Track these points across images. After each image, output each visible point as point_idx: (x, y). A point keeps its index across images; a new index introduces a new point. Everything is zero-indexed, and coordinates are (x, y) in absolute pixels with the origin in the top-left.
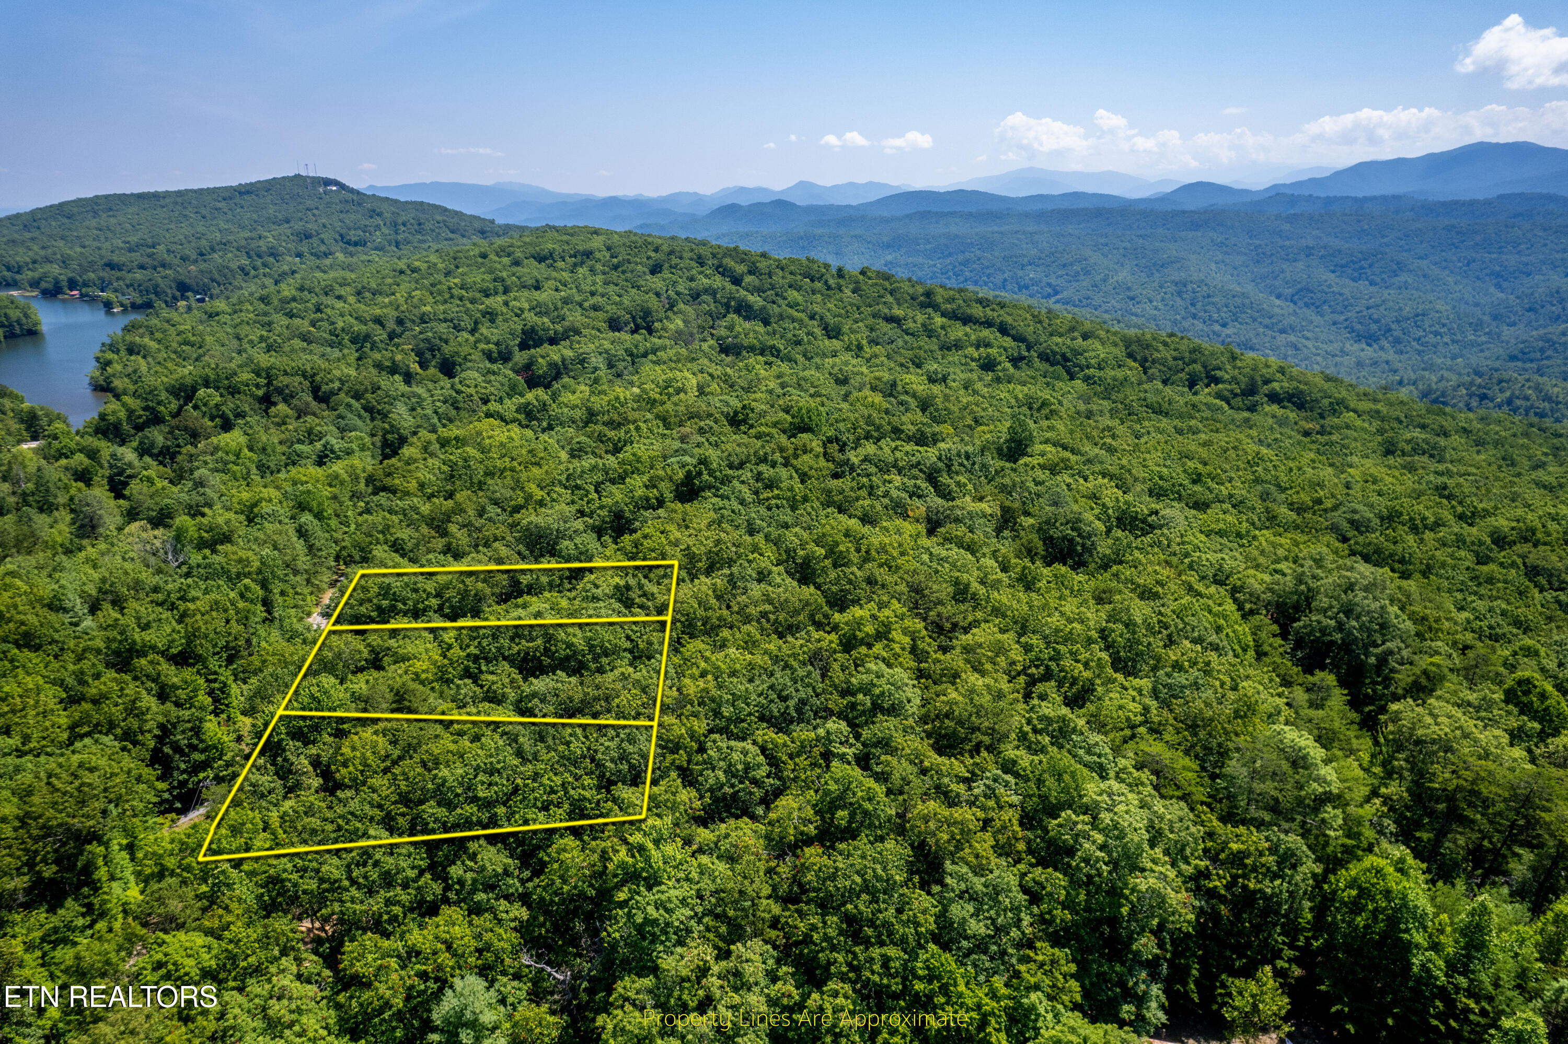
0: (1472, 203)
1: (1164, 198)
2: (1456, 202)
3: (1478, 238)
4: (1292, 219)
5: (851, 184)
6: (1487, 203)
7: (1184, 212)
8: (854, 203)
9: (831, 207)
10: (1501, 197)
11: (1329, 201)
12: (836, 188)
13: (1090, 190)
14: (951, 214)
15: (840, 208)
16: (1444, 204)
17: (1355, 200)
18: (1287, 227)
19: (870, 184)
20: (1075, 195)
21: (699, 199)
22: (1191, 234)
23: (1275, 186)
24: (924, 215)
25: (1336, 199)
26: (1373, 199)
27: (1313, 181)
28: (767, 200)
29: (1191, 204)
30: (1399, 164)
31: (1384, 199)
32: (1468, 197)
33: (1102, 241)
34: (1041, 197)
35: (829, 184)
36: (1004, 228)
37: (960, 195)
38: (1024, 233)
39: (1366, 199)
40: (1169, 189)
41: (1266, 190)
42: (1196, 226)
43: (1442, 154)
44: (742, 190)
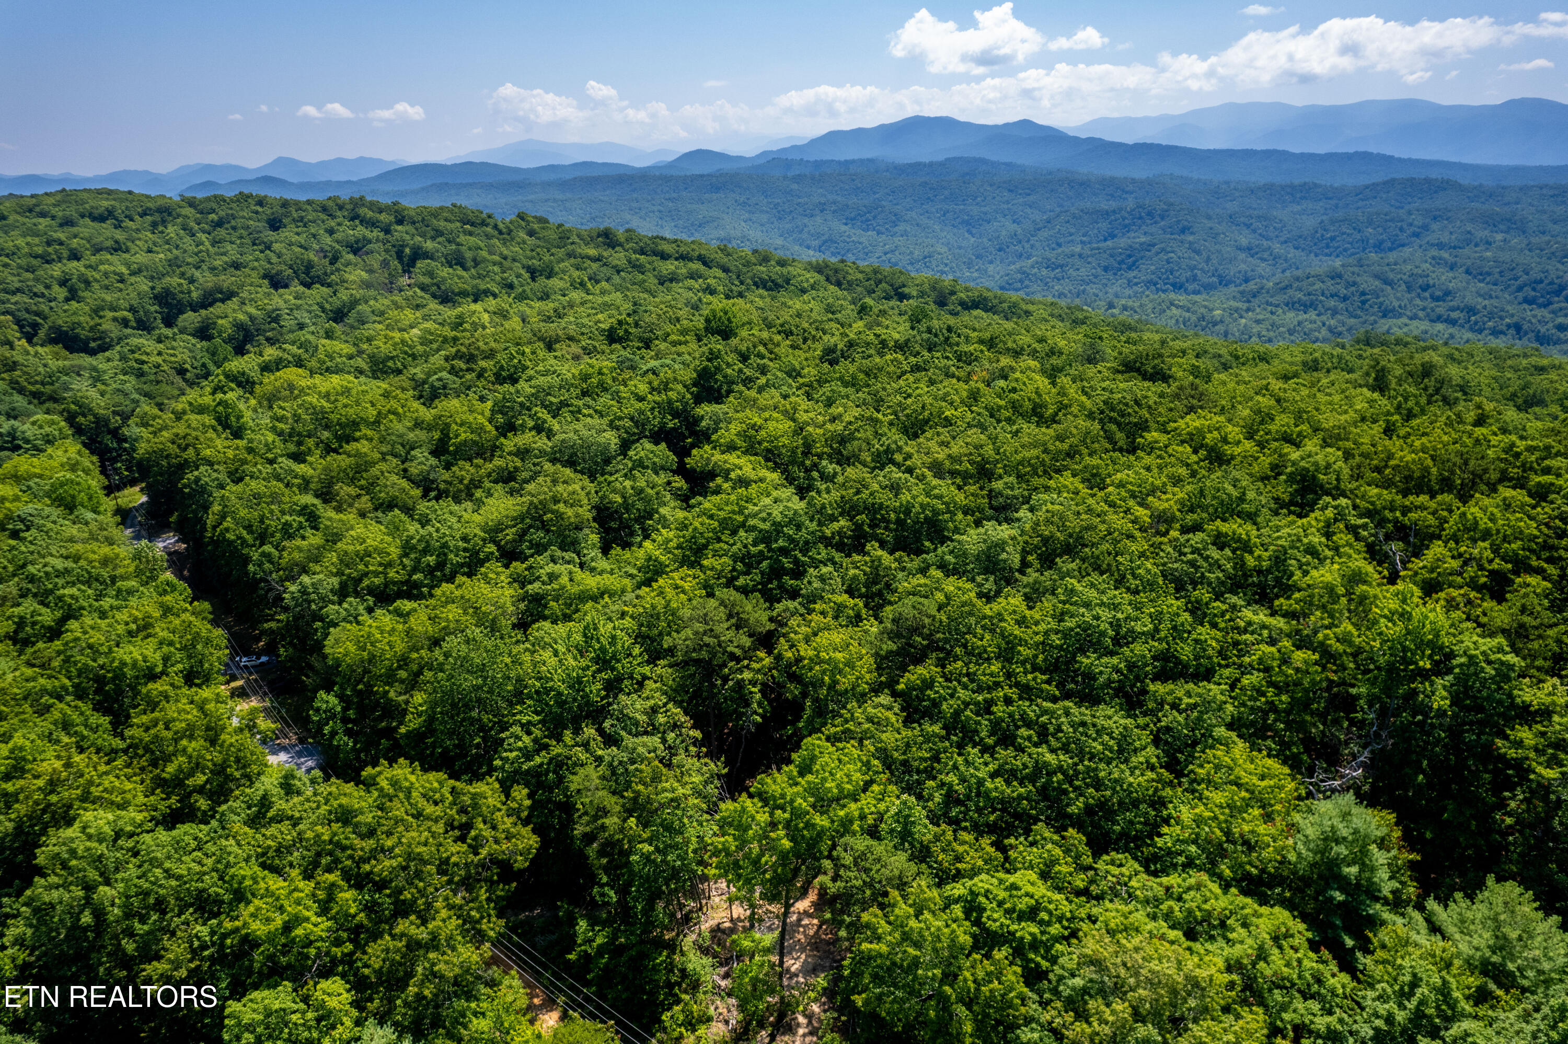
0: (931, 164)
1: (671, 165)
2: (918, 164)
3: (946, 192)
4: (798, 179)
5: (339, 160)
6: (942, 164)
7: (700, 176)
8: (355, 178)
9: (331, 183)
10: (947, 159)
11: (818, 164)
12: (323, 165)
13: (599, 159)
14: (471, 185)
16: (910, 165)
17: (839, 162)
18: (795, 187)
19: (362, 161)
20: (585, 164)
21: (156, 179)
22: (715, 196)
23: (765, 153)
24: (443, 187)
25: (823, 162)
26: (853, 161)
27: (794, 147)
28: (248, 177)
29: (702, 170)
30: (858, 134)
31: (862, 161)
32: (926, 159)
33: (634, 205)
34: (552, 168)
35: (313, 160)
36: (530, 197)
37: (470, 167)
38: (555, 200)
39: (847, 162)
40: (671, 158)
41: (758, 156)
42: (717, 189)
43: (890, 125)
44: (208, 168)
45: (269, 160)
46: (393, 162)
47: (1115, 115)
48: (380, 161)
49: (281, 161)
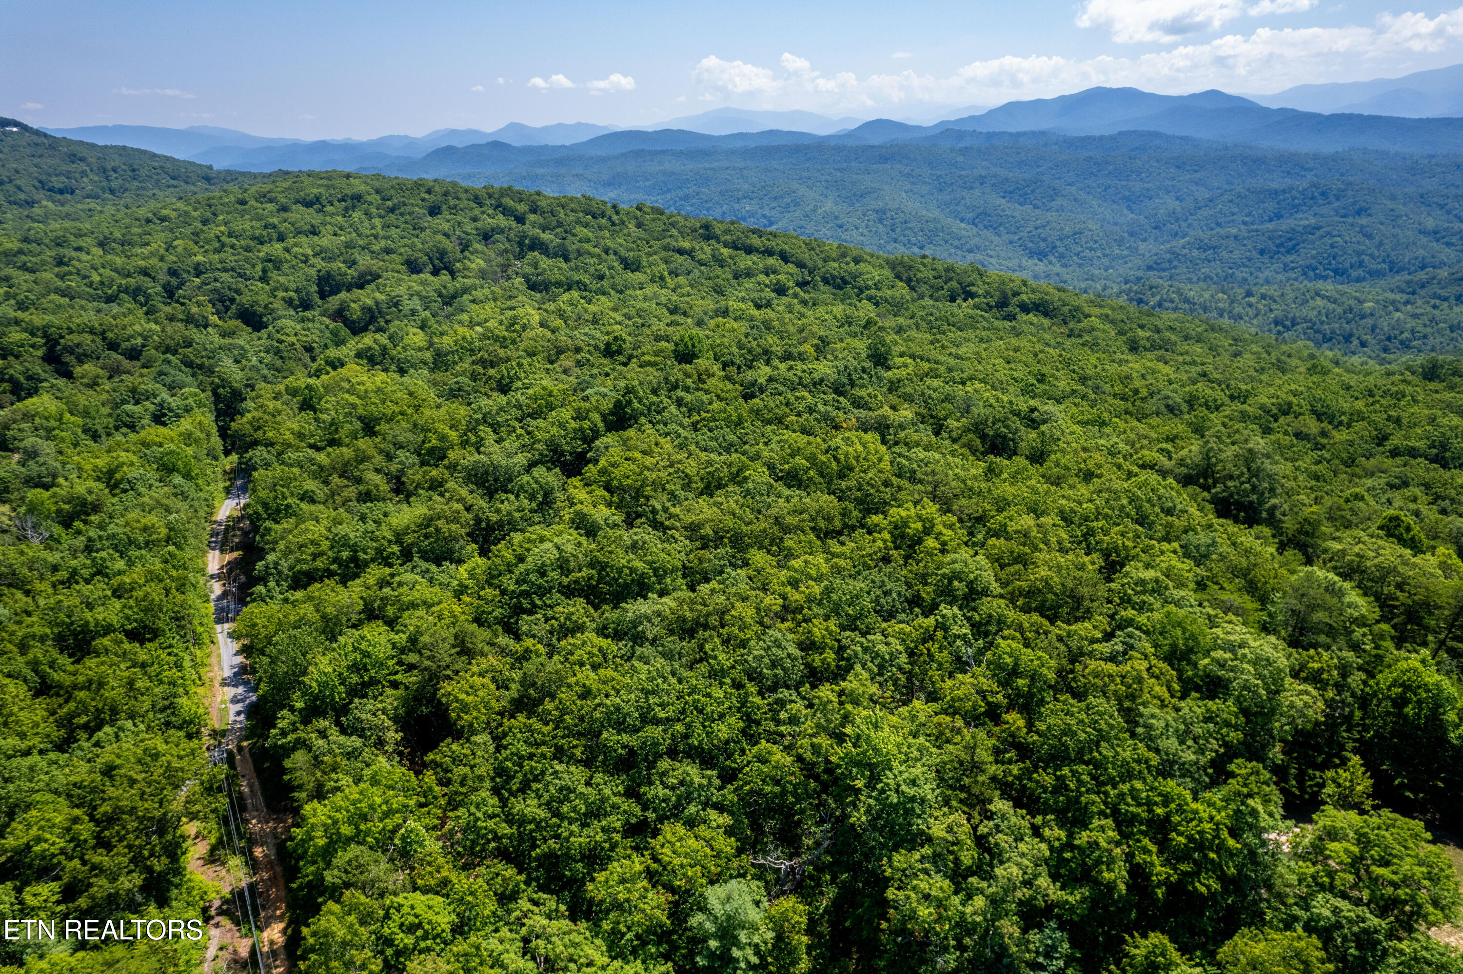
0: (1101, 138)
1: (851, 134)
2: (1089, 138)
4: (964, 151)
5: (561, 126)
6: (1112, 138)
7: (873, 147)
8: (567, 144)
9: (545, 147)
10: (1120, 133)
11: (990, 136)
12: (545, 129)
13: (785, 128)
14: (663, 152)
15: (555, 148)
16: (1081, 139)
17: (1011, 134)
18: (961, 159)
19: (579, 125)
20: (771, 132)
21: (411, 143)
22: (882, 167)
23: (942, 123)
24: (639, 154)
25: (995, 134)
26: (1024, 134)
27: (972, 118)
28: (483, 141)
29: (876, 140)
30: (1038, 104)
31: (1033, 134)
32: (1097, 133)
33: (806, 174)
34: (741, 135)
35: (538, 125)
36: (715, 165)
37: (667, 134)
38: (734, 168)
39: (1019, 135)
40: (853, 126)
41: (935, 126)
42: (884, 159)
43: (1071, 96)
44: (453, 132)
45: (502, 125)
46: (605, 127)
48: (594, 126)
49: (513, 127)
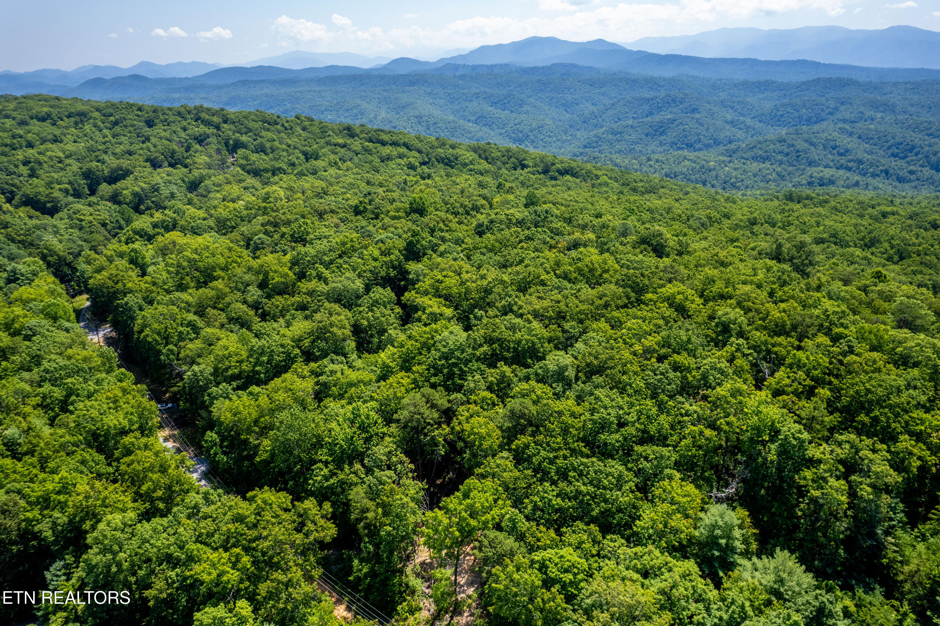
0: (543, 68)
1: (385, 67)
2: (536, 67)
3: (552, 86)
4: (462, 77)
5: (180, 64)
6: (549, 68)
7: (404, 75)
8: (190, 76)
9: (174, 79)
10: (553, 65)
11: (474, 67)
12: (168, 66)
13: (342, 64)
14: (262, 81)
15: (181, 80)
16: (531, 68)
17: (487, 66)
18: (460, 82)
19: (194, 64)
20: (332, 67)
21: (64, 75)
22: (412, 88)
23: (442, 60)
24: (244, 83)
25: (478, 66)
26: (496, 66)
27: (460, 56)
28: (126, 75)
29: (403, 70)
30: (499, 47)
31: (501, 65)
32: (540, 65)
33: (363, 94)
35: (164, 63)
36: (300, 89)
37: (260, 69)
38: (314, 91)
39: (492, 66)
40: (385, 62)
41: (437, 62)
42: (412, 83)
43: (519, 42)
44: (97, 68)
45: (135, 63)
46: (213, 65)
47: (655, 35)
48: (205, 64)
49: (143, 64)
